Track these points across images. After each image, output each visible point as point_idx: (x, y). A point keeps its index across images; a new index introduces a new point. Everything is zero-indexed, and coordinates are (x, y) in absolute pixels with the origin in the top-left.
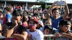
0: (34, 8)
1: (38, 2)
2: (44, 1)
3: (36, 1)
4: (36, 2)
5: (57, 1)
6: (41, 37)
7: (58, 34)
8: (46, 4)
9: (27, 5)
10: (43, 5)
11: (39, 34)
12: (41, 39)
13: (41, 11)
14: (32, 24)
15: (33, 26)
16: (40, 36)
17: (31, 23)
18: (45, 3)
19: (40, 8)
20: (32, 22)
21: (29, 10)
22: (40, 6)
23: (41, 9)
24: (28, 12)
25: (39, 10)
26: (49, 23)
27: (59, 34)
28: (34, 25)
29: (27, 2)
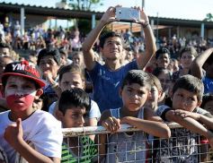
0: (49, 30)
1: (67, 7)
2: (85, 6)
3: (57, 4)
4: (57, 8)
5: (118, 6)
6: (50, 137)
7: (115, 122)
8: (94, 17)
9: (23, 17)
10: (84, 20)
11: (45, 126)
12: (50, 146)
13: (76, 40)
14: (19, 89)
15: (22, 99)
16: (48, 132)
17: (14, 86)
18: (89, 11)
19: (73, 29)
20: (19, 83)
21: (30, 35)
22: (72, 23)
23: (77, 33)
24: (26, 44)
25: (70, 36)
26: (76, 83)
27: (119, 120)
28: (25, 96)
29: (23, 5)
